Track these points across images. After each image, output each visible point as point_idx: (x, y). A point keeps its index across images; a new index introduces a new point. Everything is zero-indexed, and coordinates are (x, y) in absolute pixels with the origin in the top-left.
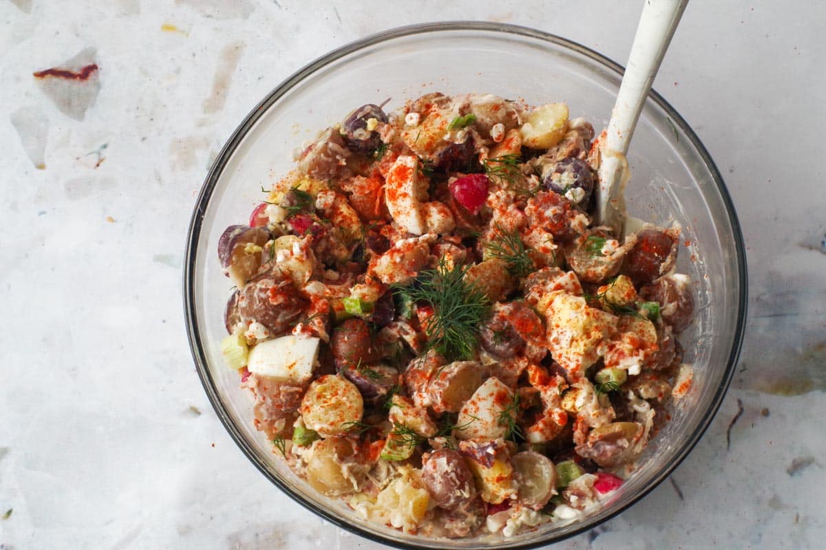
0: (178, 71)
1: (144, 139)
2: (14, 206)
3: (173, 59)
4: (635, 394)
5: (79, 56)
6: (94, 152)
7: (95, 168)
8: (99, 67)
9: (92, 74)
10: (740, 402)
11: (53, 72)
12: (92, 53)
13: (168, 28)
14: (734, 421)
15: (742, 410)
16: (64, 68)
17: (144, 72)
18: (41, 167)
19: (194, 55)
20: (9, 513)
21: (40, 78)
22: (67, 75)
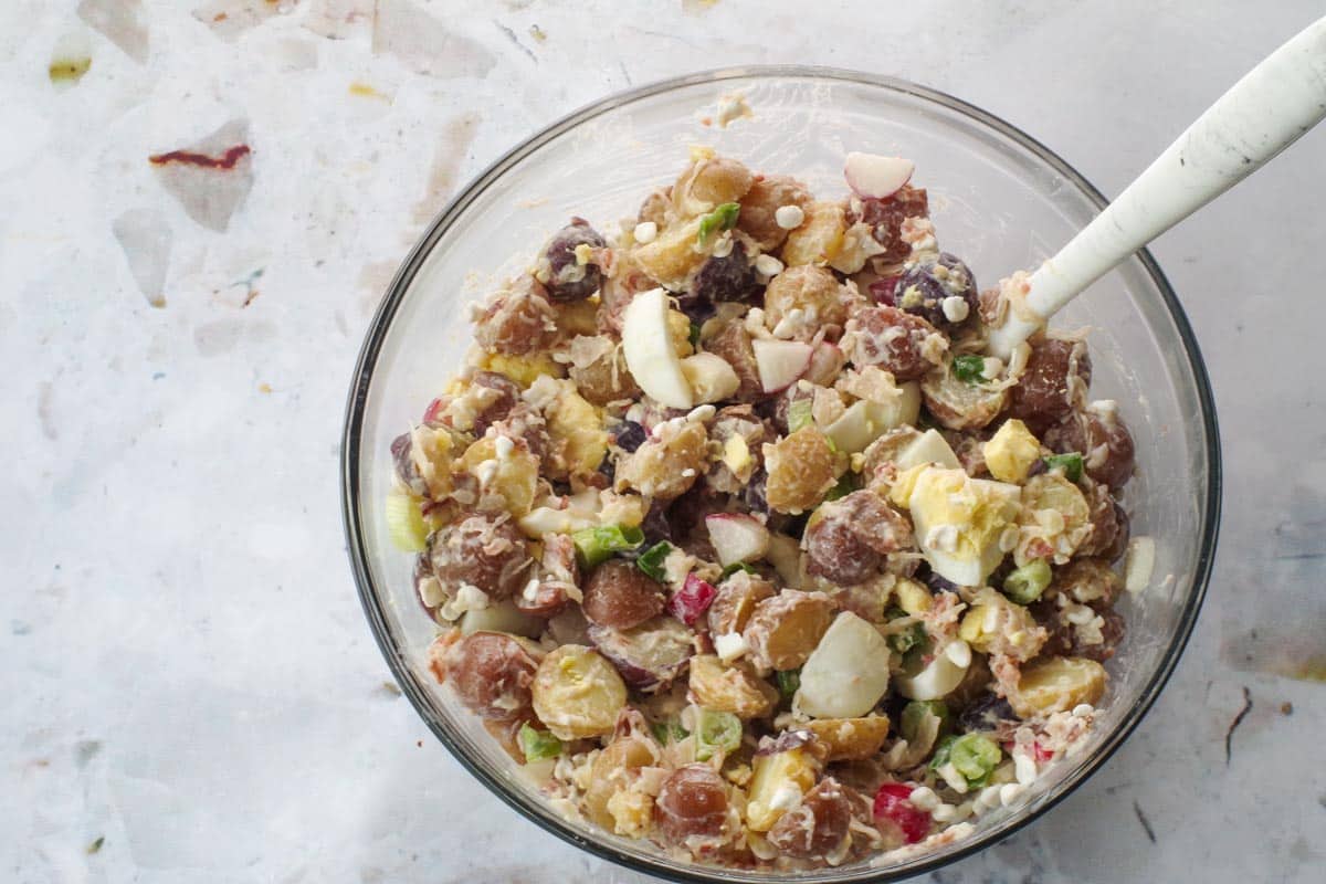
0: (375, 157)
1: (319, 263)
2: (115, 365)
3: (366, 139)
4: (1068, 598)
5: (222, 132)
6: (242, 283)
7: (243, 307)
8: (252, 149)
9: (240, 161)
10: (1247, 692)
11: (180, 157)
12: (241, 127)
13: (359, 89)
14: (1238, 721)
15: (1250, 704)
16: (197, 150)
17: (321, 157)
18: (159, 303)
19: (400, 133)
20: (99, 843)
21: (159, 165)
22: (201, 160)
